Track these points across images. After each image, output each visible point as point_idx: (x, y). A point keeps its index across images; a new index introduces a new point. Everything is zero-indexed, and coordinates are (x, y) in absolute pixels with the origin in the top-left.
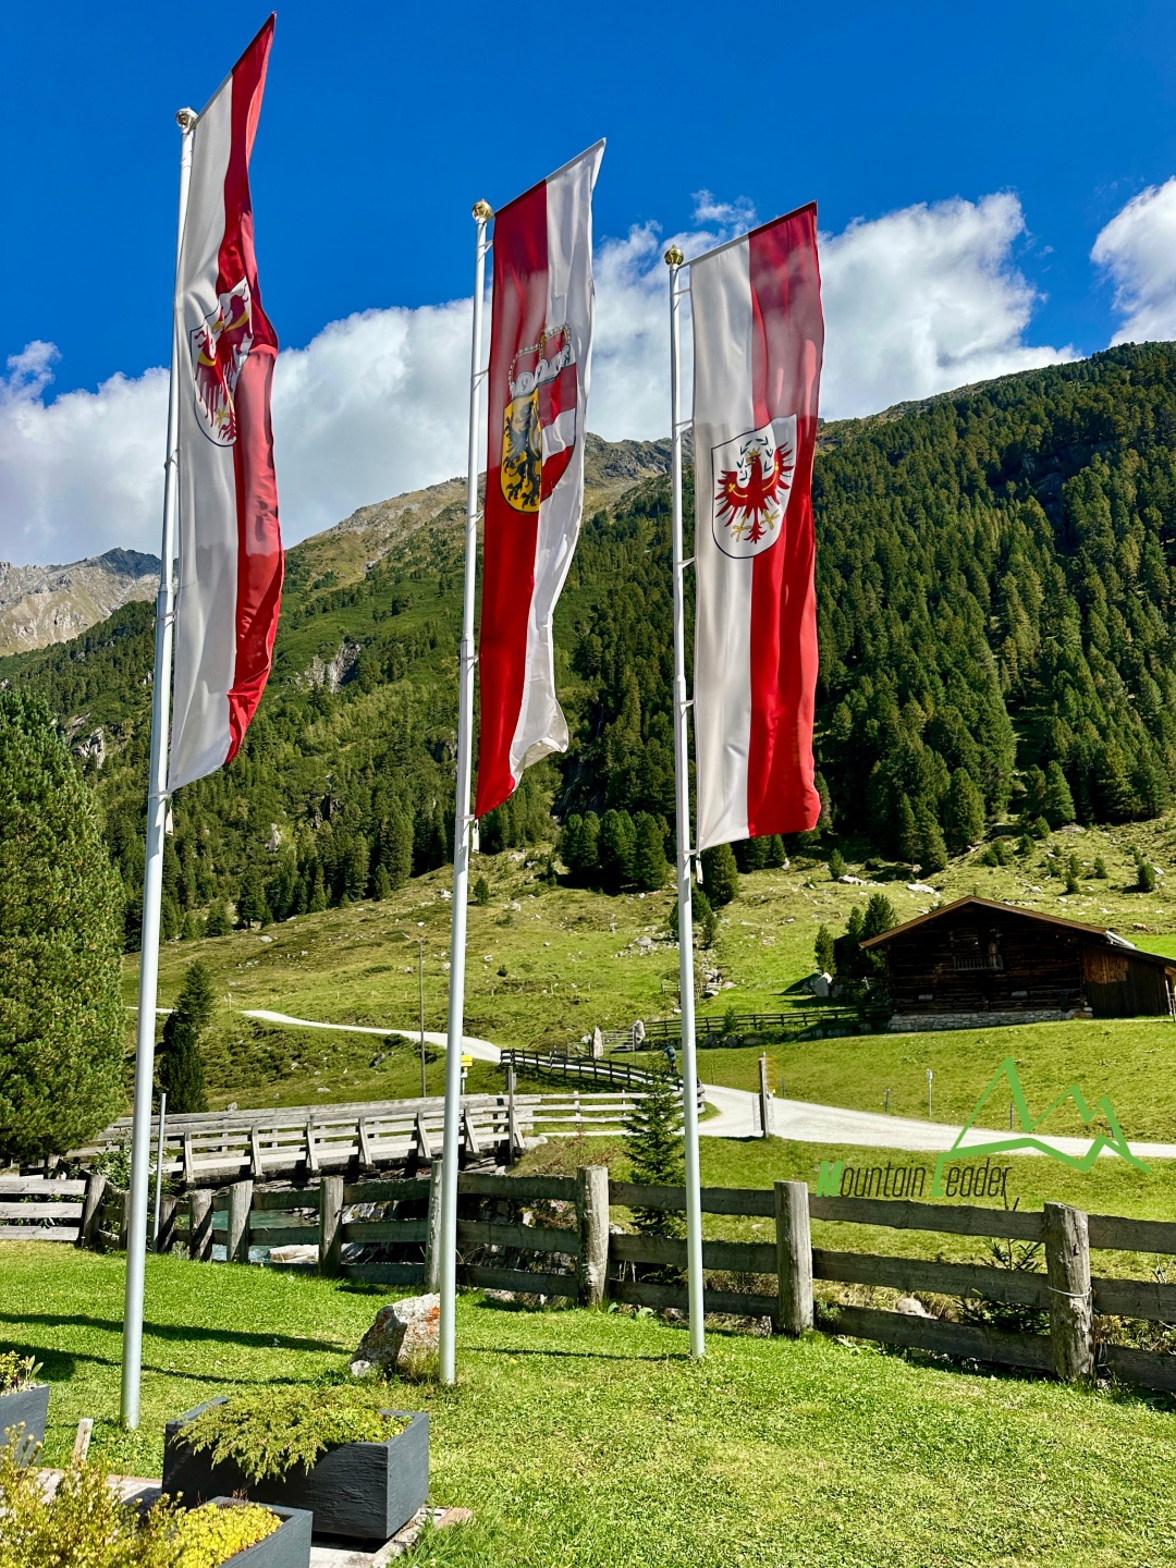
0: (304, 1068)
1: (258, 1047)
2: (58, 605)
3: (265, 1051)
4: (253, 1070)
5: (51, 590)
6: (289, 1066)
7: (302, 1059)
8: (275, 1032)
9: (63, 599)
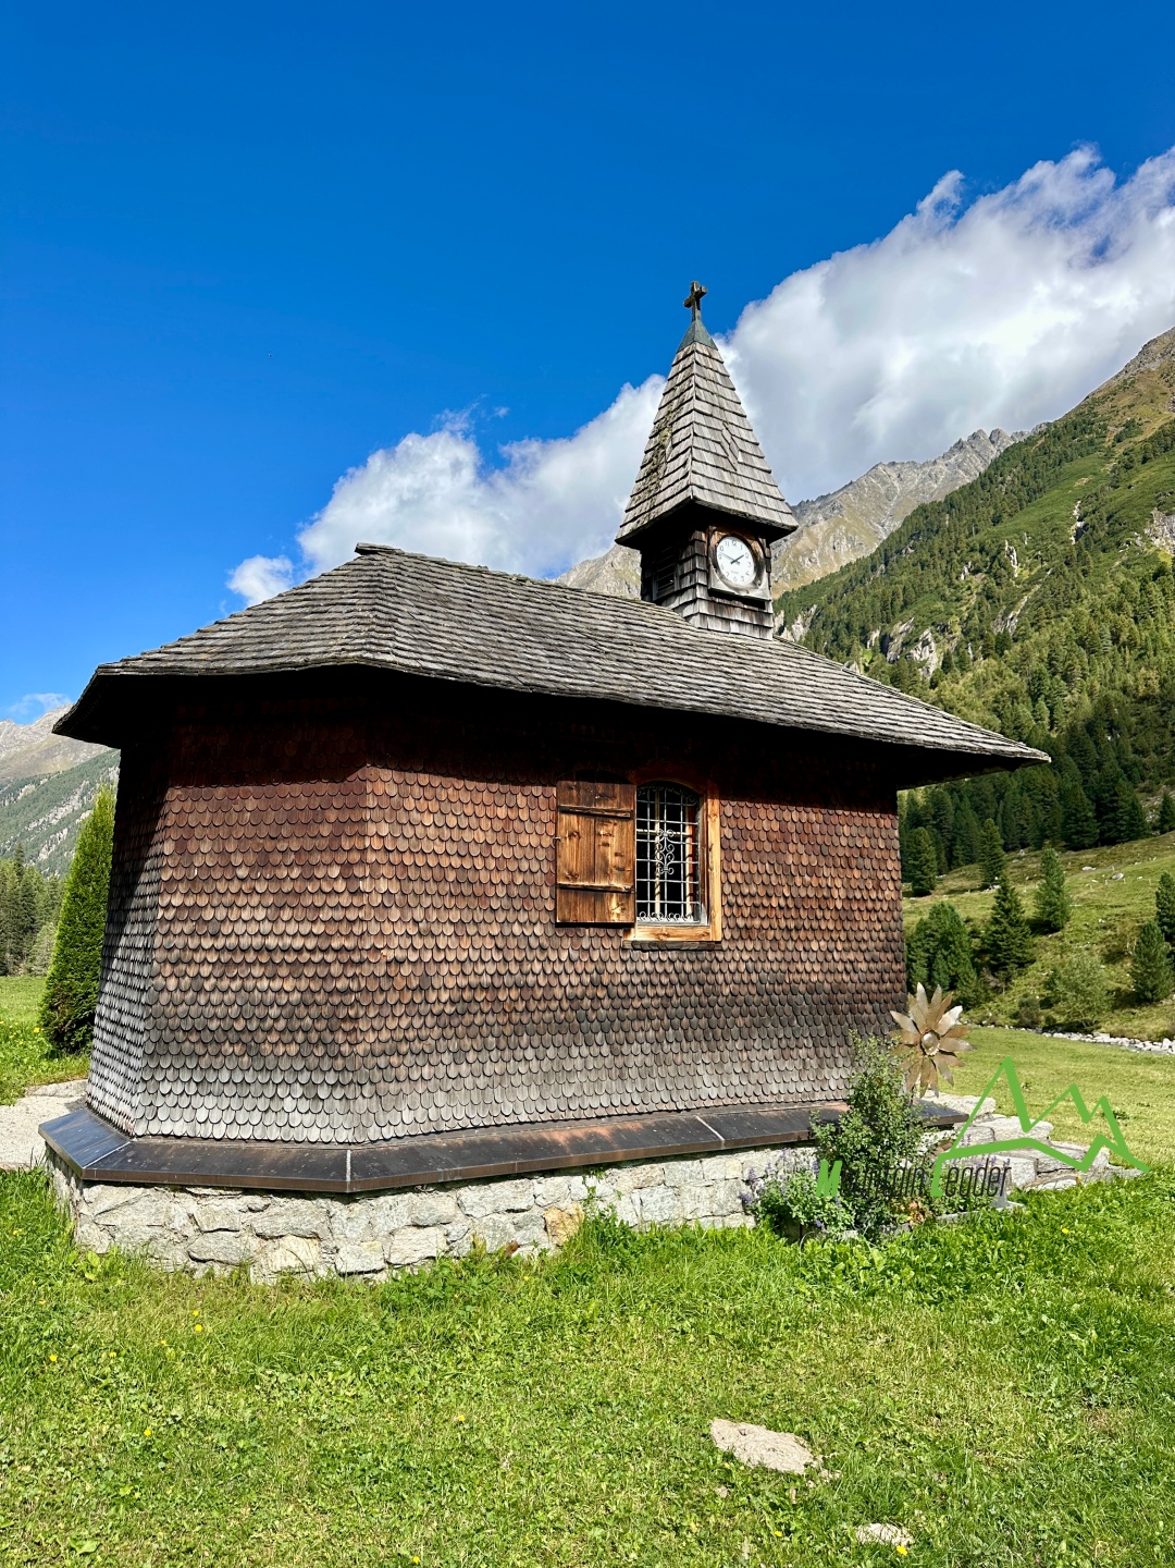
2: (834, 531)
5: (826, 519)
9: (837, 526)
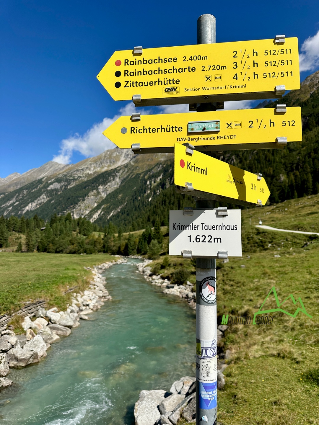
0: (273, 247)
1: (257, 238)
3: (259, 239)
4: (255, 246)
6: (267, 245)
7: (273, 243)
8: (264, 232)
